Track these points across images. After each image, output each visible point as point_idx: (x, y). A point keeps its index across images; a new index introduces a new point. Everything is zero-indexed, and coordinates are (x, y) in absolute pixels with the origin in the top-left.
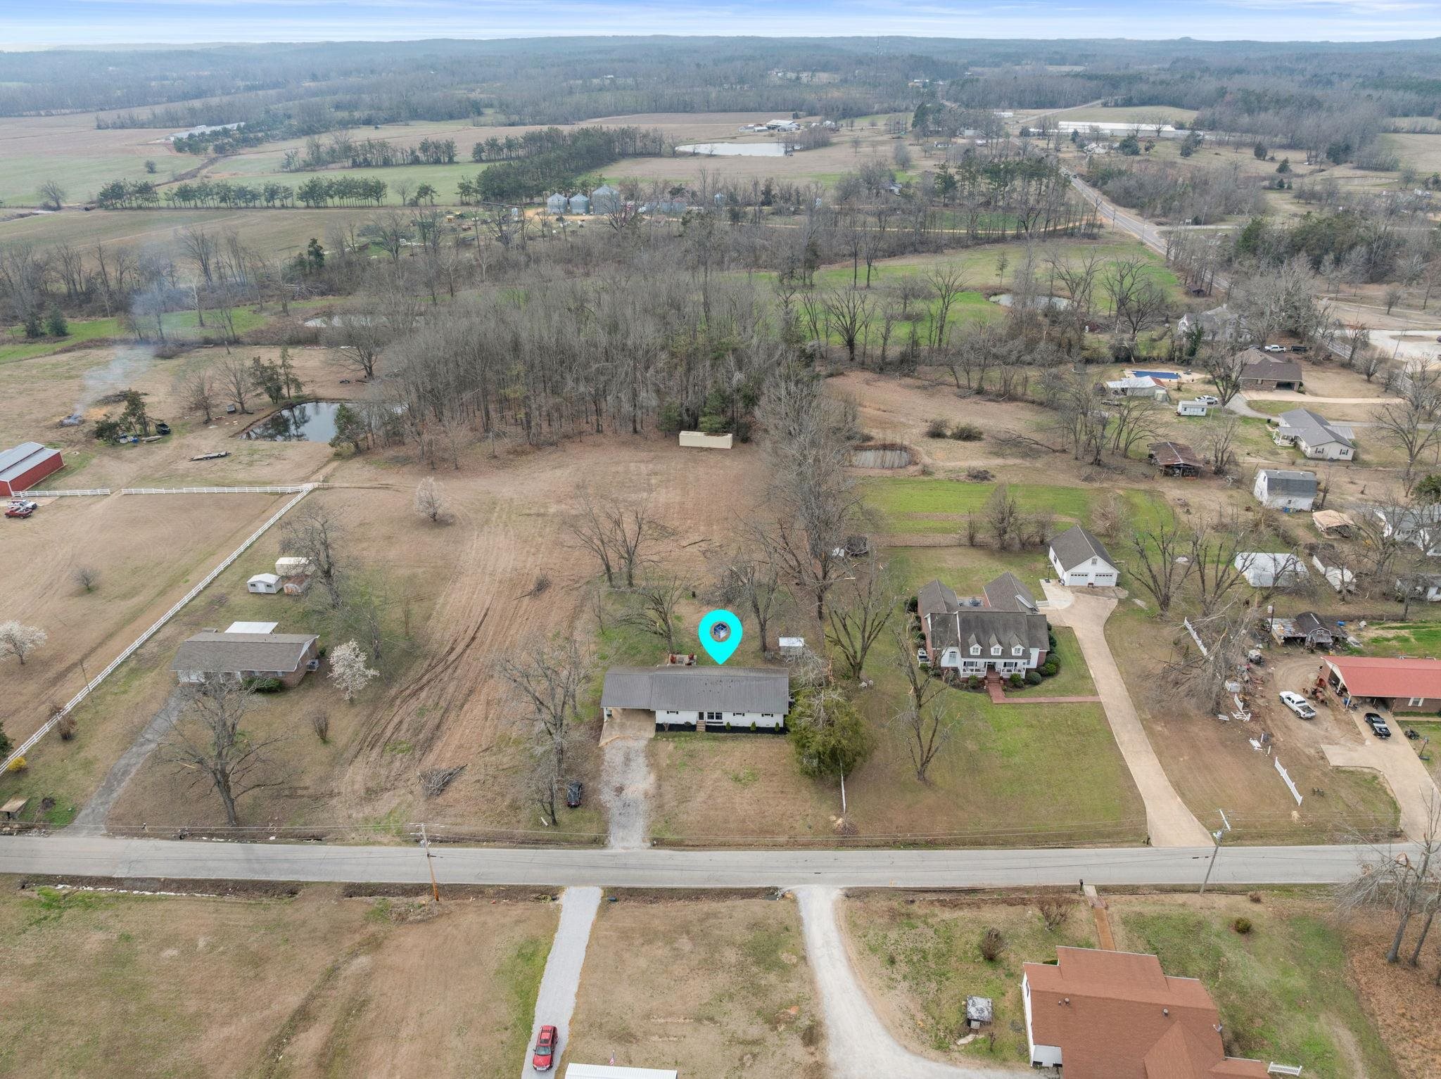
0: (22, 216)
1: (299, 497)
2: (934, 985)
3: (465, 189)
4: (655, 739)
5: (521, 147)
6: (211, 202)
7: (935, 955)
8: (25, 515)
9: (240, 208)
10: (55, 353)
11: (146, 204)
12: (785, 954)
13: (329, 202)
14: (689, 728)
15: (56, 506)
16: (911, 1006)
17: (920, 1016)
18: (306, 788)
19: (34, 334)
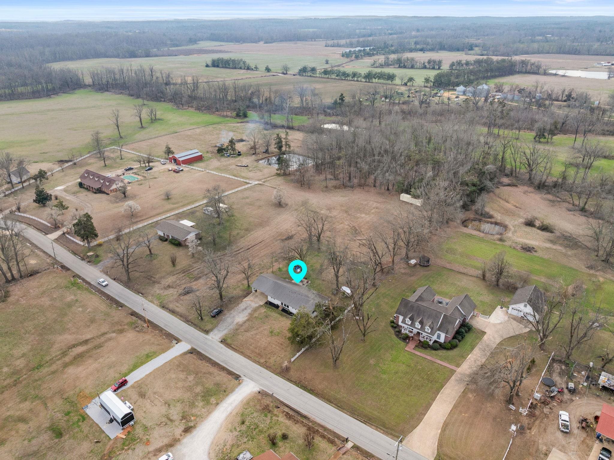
0: (274, 75)
1: (249, 185)
2: (246, 440)
3: (427, 80)
4: (261, 306)
5: (472, 65)
6: (333, 76)
7: (260, 430)
8: (177, 172)
9: (342, 80)
10: (238, 123)
11: (312, 75)
12: (214, 399)
13: (374, 80)
14: (277, 307)
15: (188, 171)
16: (229, 442)
17: (228, 447)
18: (155, 278)
19: (238, 116)
